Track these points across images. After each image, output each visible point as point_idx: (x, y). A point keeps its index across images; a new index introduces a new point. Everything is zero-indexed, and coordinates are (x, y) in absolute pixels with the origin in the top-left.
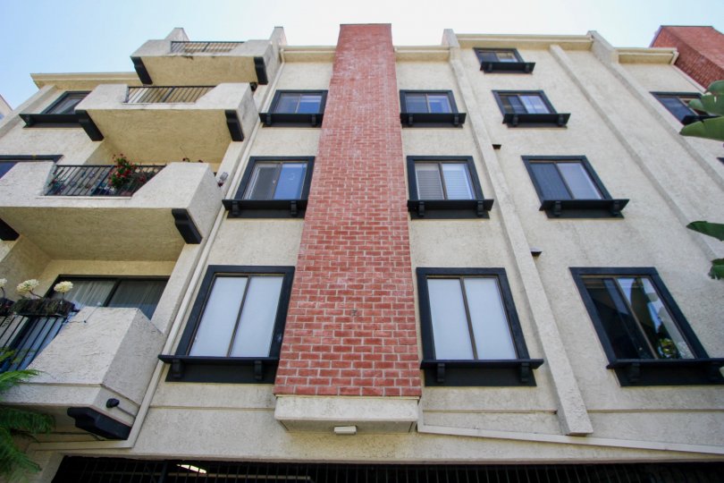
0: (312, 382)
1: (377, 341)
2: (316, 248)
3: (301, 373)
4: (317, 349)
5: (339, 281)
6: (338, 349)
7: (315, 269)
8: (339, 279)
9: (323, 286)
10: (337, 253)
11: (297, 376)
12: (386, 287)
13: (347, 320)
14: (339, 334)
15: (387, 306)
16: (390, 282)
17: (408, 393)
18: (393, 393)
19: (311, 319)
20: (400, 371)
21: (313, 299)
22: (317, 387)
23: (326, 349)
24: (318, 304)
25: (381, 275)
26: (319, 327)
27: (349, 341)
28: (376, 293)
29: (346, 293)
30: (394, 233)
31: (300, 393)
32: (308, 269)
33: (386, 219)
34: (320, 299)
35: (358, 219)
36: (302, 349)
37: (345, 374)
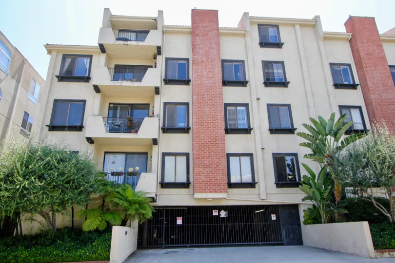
0: (202, 190)
1: (217, 180)
2: (198, 151)
3: (200, 188)
4: (202, 182)
5: (206, 162)
6: (207, 182)
7: (199, 158)
8: (206, 161)
9: (202, 164)
10: (204, 153)
11: (198, 188)
12: (219, 164)
13: (209, 174)
14: (207, 178)
15: (219, 170)
16: (220, 162)
17: (225, 192)
18: (221, 192)
19: (200, 174)
20: (223, 187)
21: (199, 168)
22: (204, 191)
23: (204, 181)
24: (201, 169)
25: (217, 160)
26: (202, 176)
27: (210, 180)
28: (217, 166)
29: (208, 166)
30: (221, 146)
31: (200, 192)
32: (197, 158)
33: (218, 140)
34: (202, 168)
35: (210, 140)
36: (199, 182)
37: (210, 188)
